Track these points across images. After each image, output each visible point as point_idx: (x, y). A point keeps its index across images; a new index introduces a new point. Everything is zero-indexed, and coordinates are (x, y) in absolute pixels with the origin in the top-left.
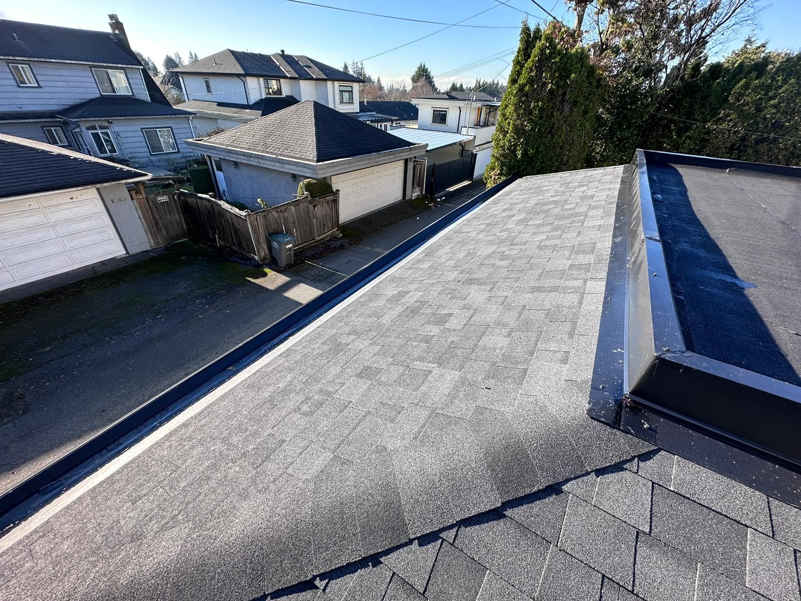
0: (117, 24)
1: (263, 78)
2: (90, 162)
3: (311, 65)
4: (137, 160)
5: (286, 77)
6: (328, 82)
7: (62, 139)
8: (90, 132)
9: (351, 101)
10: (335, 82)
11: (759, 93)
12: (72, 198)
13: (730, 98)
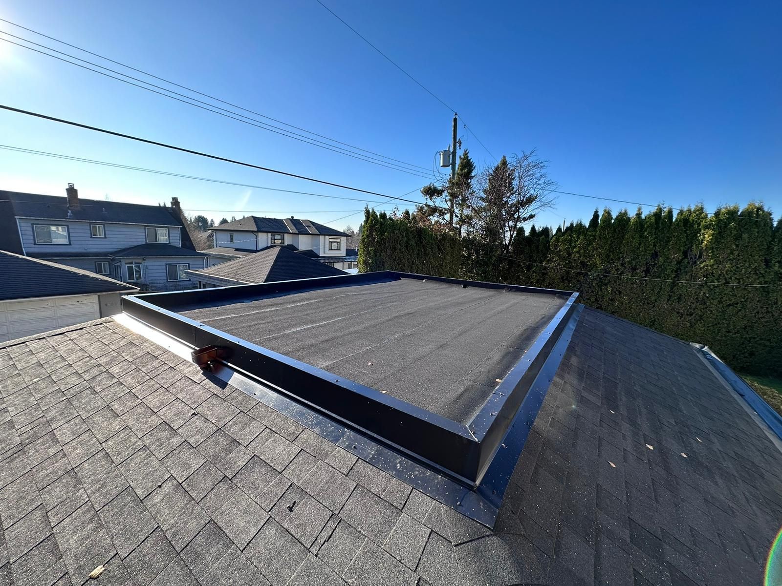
0: (175, 202)
1: (271, 234)
2: (102, 280)
3: (311, 225)
4: (155, 285)
5: (288, 233)
6: (321, 236)
7: (106, 269)
8: (127, 265)
9: (339, 249)
10: (326, 236)
11: (566, 245)
12: (78, 302)
13: (551, 248)
